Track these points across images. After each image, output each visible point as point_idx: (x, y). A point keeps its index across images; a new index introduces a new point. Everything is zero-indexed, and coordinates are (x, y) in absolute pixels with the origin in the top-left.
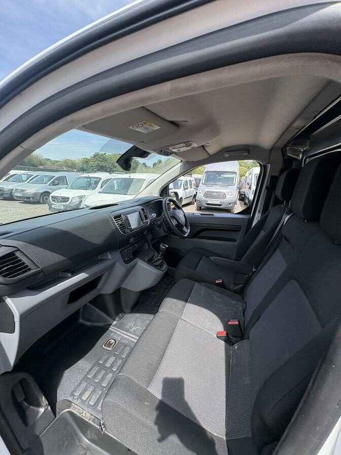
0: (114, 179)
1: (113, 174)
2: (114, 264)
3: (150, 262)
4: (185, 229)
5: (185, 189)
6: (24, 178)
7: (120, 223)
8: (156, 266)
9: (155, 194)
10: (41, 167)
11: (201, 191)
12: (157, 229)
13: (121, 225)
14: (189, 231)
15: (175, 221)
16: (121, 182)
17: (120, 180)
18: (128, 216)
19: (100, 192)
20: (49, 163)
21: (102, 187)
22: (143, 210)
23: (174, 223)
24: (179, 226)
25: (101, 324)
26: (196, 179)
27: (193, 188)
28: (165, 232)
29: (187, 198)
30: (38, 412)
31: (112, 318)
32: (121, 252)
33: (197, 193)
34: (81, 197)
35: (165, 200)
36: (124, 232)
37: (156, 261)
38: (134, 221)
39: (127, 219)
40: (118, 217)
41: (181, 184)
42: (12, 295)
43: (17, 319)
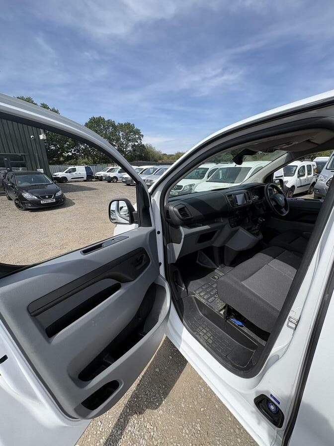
0: (221, 169)
1: (219, 164)
2: (225, 225)
3: (249, 230)
4: (283, 210)
5: (299, 176)
6: (151, 171)
7: (231, 200)
8: (253, 234)
9: (260, 181)
10: (160, 162)
11: (322, 178)
12: (258, 208)
13: (231, 201)
14: (287, 212)
15: (274, 202)
16: (226, 172)
17: (226, 170)
18: (237, 196)
19: (207, 181)
20: (165, 158)
21: (208, 177)
22: (247, 192)
23: (273, 204)
24: (278, 206)
25: (210, 267)
26: (318, 163)
27: (312, 174)
28: (264, 210)
29: (301, 186)
30: (182, 289)
31: (216, 265)
32: (229, 219)
33: (317, 180)
34: (191, 185)
35: (268, 186)
36: (233, 206)
37: (255, 230)
38: (240, 199)
39: (236, 198)
40: (230, 196)
41: (295, 170)
42: (183, 225)
43: (183, 237)
